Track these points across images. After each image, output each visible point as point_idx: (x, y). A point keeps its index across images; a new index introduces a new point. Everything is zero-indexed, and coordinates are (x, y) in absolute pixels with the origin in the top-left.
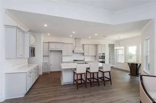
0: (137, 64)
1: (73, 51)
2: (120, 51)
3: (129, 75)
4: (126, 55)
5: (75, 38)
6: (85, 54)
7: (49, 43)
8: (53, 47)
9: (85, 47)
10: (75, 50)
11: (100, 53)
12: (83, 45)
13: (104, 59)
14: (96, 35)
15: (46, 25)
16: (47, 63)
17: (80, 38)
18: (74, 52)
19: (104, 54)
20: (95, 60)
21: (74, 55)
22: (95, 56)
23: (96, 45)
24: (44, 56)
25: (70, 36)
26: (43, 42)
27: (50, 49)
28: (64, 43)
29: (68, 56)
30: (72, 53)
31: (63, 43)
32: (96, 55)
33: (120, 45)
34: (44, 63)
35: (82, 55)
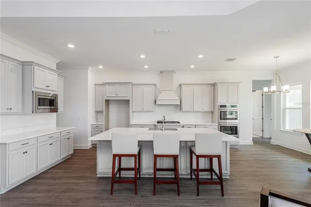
3: (309, 170)
5: (162, 72)
7: (104, 84)
8: (111, 93)
10: (159, 98)
11: (222, 105)
12: (180, 85)
14: (201, 56)
15: (71, 46)
16: (100, 126)
17: (173, 71)
20: (212, 122)
21: (158, 109)
22: (212, 112)
23: (214, 85)
24: (97, 112)
25: (144, 67)
26: (95, 85)
27: (105, 98)
29: (143, 111)
30: (154, 106)
32: (212, 110)
34: (94, 126)
35: (179, 110)
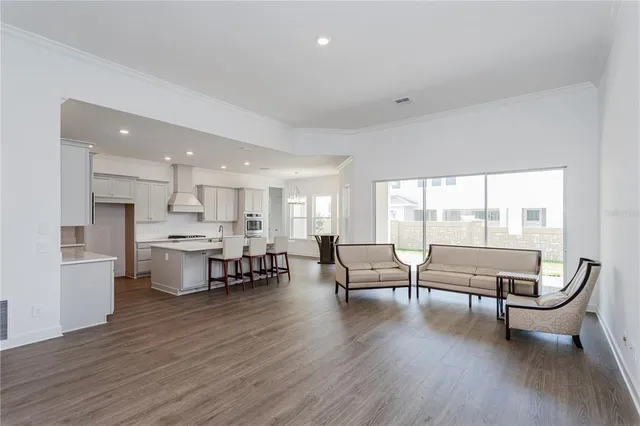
0: (332, 237)
1: (169, 207)
2: (296, 207)
3: (318, 263)
4: (311, 219)
5: (175, 166)
6: (207, 217)
9: (208, 194)
11: (249, 213)
12: (200, 188)
13: (260, 229)
14: (247, 164)
17: (192, 167)
18: (175, 209)
19: (260, 216)
21: (172, 218)
22: (234, 222)
23: (239, 190)
25: (165, 158)
28: (141, 177)
29: (150, 222)
30: (166, 213)
31: (138, 179)
32: (236, 219)
33: (298, 194)
35: (195, 219)
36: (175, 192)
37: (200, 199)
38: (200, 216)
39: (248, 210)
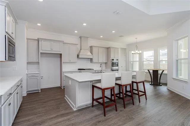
1: (78, 56)
3: (150, 84)
5: (80, 37)
6: (94, 60)
7: (38, 40)
8: (45, 47)
9: (95, 50)
10: (80, 54)
11: (113, 59)
12: (91, 47)
13: (118, 66)
17: (88, 38)
19: (118, 60)
20: (106, 69)
23: (108, 49)
24: (28, 63)
26: (28, 39)
27: (41, 51)
29: (70, 62)
30: (77, 58)
31: (63, 43)
32: (107, 62)
34: (29, 76)
36: (81, 49)
37: (91, 52)
38: (91, 60)
39: (112, 57)
